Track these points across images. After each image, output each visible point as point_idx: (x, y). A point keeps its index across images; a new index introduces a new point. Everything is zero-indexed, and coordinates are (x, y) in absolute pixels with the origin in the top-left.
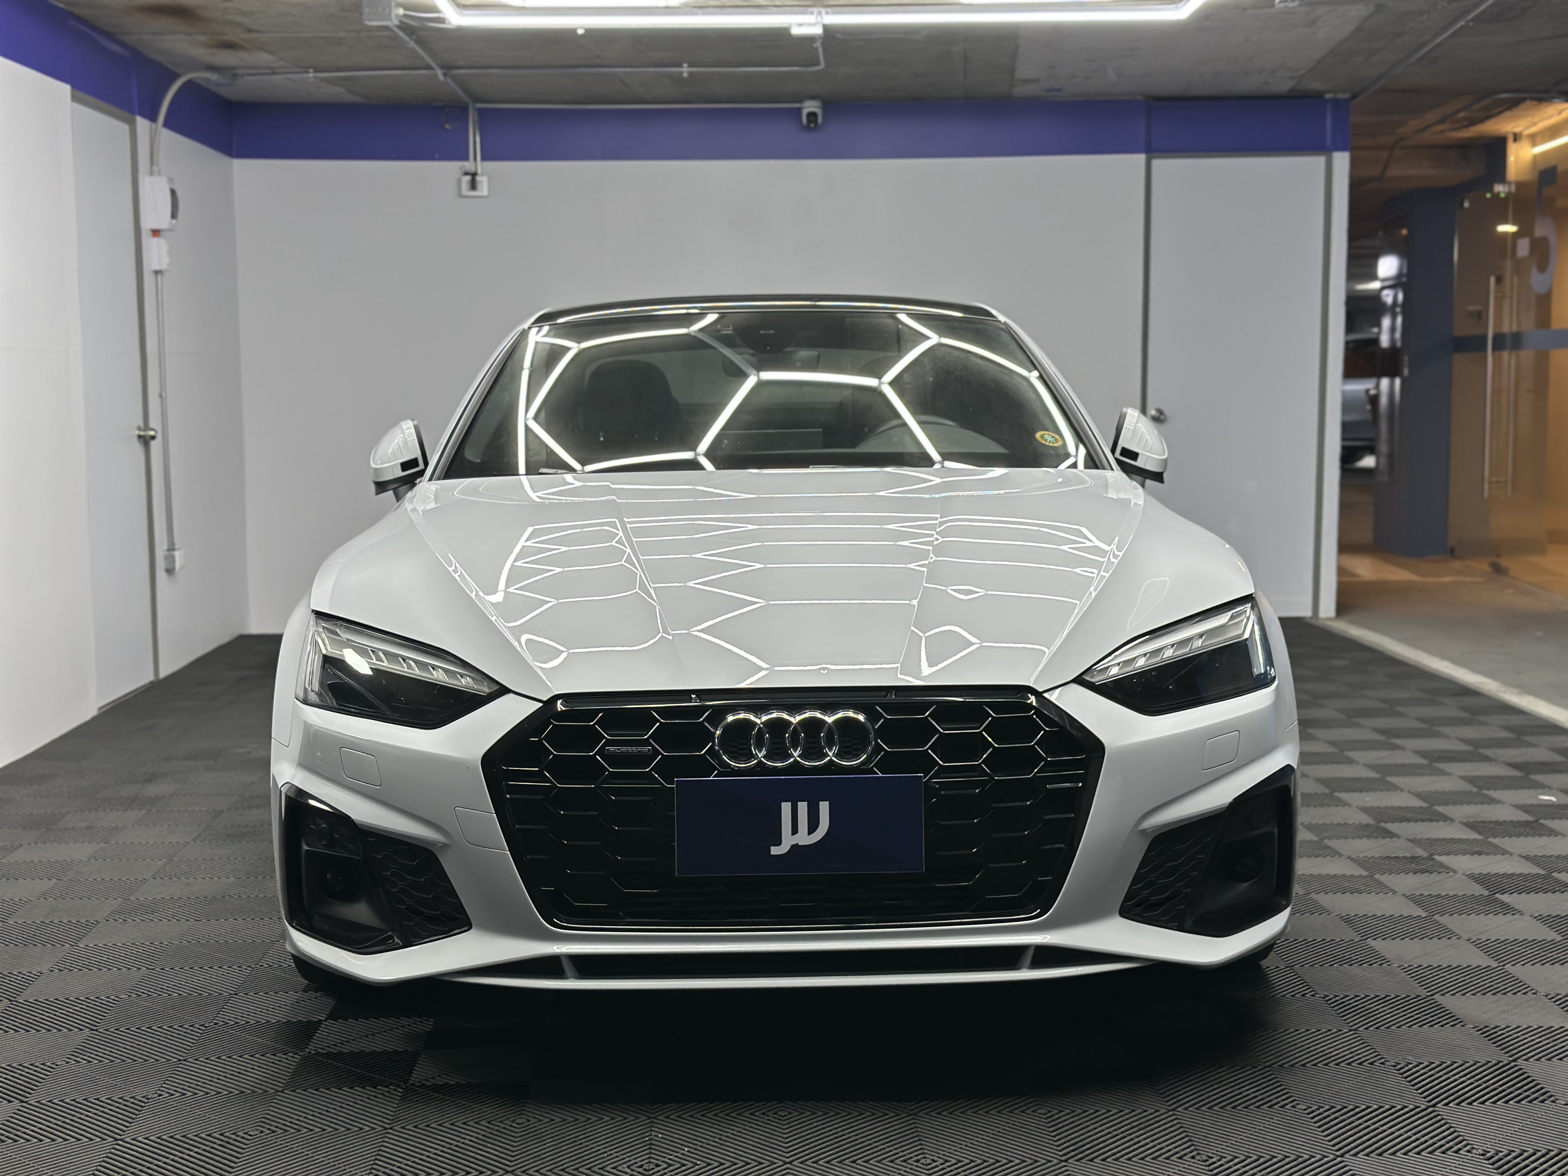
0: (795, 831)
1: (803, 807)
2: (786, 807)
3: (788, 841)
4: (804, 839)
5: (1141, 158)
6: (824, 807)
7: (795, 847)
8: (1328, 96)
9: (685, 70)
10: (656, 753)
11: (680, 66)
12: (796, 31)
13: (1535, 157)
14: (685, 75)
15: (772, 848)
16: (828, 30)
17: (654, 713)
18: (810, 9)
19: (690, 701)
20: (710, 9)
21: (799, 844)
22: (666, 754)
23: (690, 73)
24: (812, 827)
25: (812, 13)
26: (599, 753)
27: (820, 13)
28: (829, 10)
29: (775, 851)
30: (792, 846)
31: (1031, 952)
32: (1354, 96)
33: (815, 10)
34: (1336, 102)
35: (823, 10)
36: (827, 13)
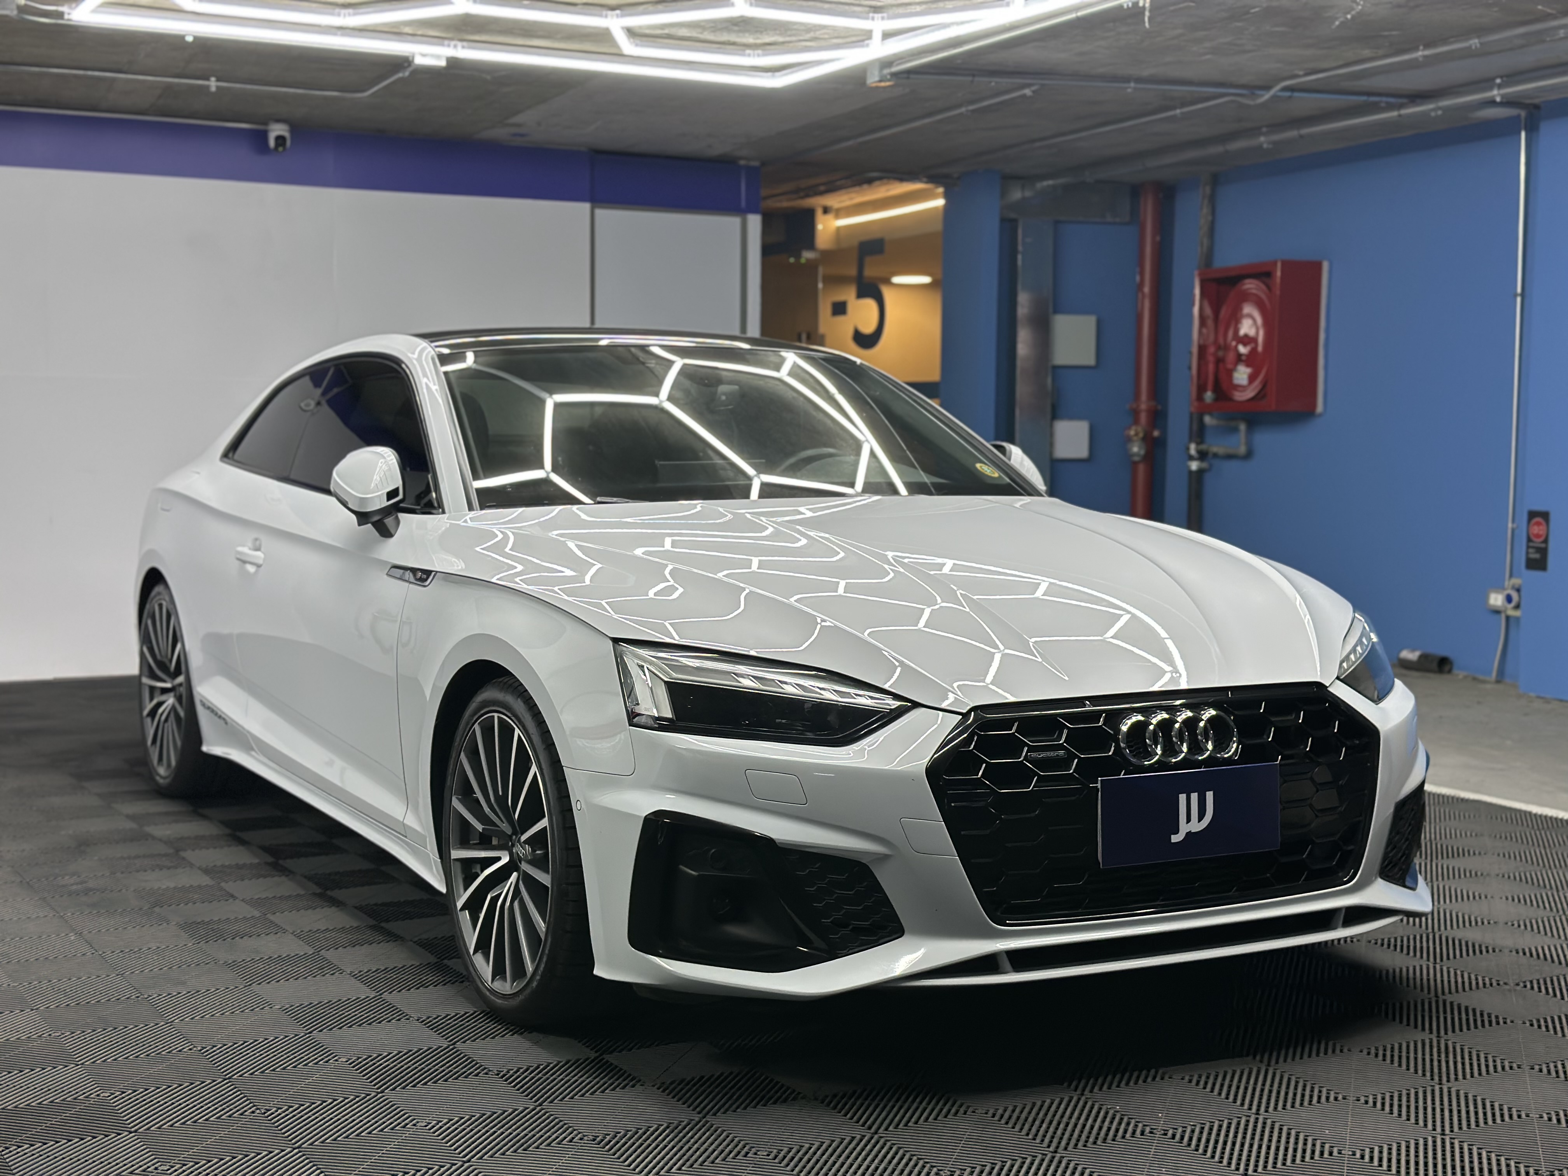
0: (1189, 820)
1: (1194, 796)
2: (1183, 797)
3: (1185, 828)
4: (1196, 826)
5: (586, 206)
6: (1210, 795)
7: (1189, 834)
8: (742, 162)
9: (213, 84)
10: (1071, 757)
11: (207, 79)
12: (419, 61)
13: (839, 229)
14: (213, 89)
15: (1172, 836)
16: (453, 63)
17: (1061, 720)
18: (446, 42)
19: (1084, 706)
20: (348, 31)
21: (1193, 831)
22: (1082, 756)
23: (218, 87)
24: (1201, 816)
25: (449, 46)
26: (1026, 758)
27: (455, 46)
28: (465, 44)
29: (1175, 839)
30: (1187, 833)
31: (1344, 911)
32: (763, 164)
33: (453, 43)
34: (750, 170)
35: (459, 44)
36: (463, 47)
